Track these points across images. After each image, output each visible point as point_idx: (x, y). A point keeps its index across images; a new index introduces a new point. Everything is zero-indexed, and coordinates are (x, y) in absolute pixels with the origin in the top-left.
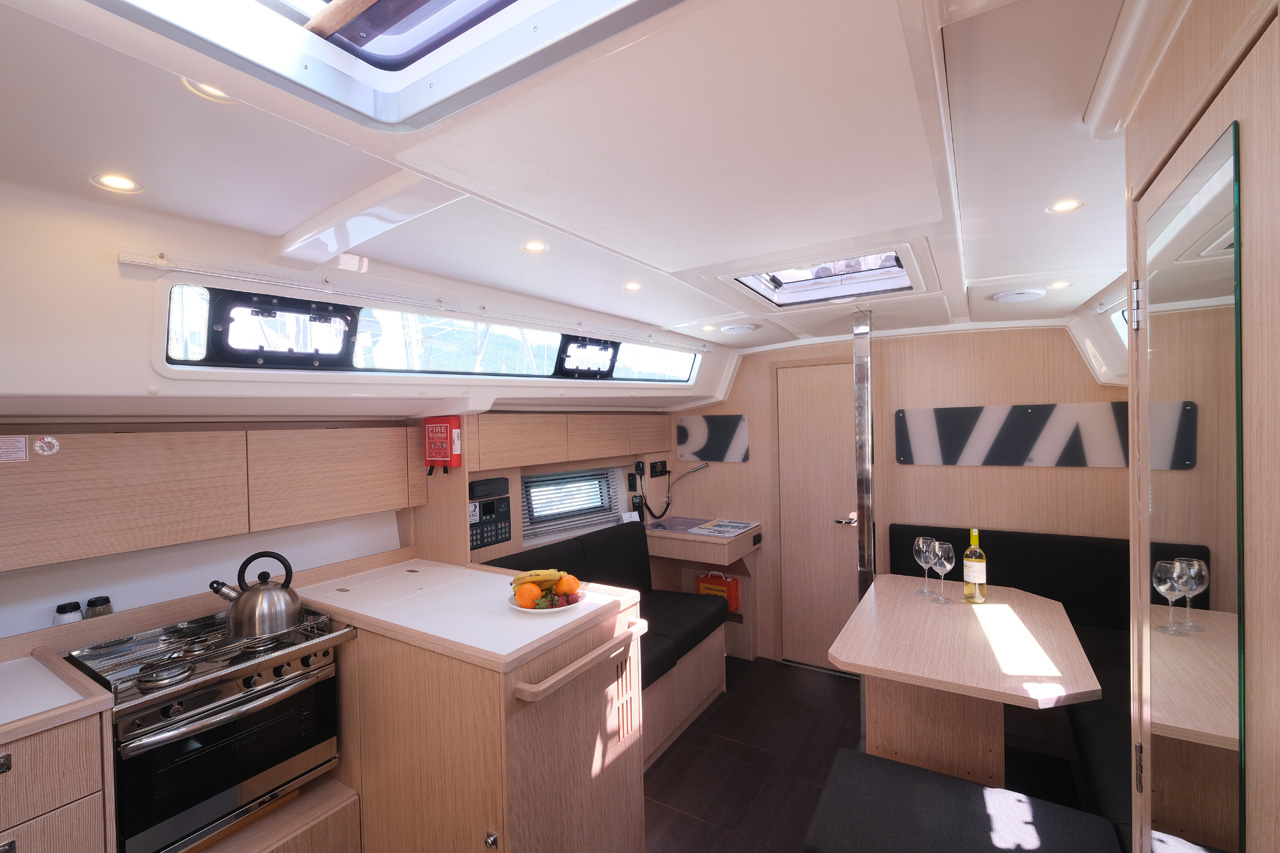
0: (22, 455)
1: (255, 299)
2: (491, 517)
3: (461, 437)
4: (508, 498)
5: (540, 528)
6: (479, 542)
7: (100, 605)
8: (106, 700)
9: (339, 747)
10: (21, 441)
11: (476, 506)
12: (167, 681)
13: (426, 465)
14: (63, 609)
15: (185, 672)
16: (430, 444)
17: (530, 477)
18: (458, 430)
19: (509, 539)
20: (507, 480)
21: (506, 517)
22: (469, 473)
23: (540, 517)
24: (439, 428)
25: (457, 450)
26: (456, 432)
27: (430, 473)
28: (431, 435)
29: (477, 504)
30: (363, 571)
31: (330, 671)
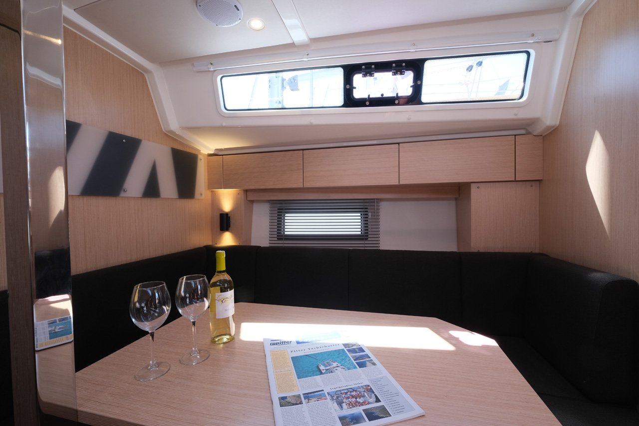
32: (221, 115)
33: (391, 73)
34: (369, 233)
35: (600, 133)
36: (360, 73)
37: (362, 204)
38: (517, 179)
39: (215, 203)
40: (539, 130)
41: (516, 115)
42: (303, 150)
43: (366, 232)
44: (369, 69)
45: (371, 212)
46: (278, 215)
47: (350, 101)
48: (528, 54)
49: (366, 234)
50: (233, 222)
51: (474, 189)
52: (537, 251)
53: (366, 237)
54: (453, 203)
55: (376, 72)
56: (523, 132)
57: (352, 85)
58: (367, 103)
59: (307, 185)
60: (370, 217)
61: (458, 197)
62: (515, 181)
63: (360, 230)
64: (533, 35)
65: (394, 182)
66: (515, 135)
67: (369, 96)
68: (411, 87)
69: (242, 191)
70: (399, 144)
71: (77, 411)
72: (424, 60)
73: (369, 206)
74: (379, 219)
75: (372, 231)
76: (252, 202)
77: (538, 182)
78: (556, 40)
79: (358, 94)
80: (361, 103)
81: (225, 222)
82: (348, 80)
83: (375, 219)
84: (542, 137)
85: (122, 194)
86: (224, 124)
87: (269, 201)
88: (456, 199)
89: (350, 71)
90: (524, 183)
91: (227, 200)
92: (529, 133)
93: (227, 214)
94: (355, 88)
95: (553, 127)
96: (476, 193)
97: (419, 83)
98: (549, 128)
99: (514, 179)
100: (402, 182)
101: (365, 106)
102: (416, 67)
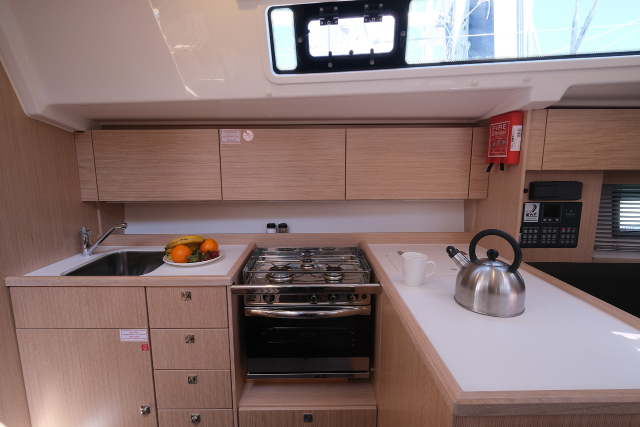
0: (239, 140)
1: (321, 9)
2: (553, 220)
3: (522, 134)
4: (581, 204)
5: (623, 242)
6: (535, 242)
7: (283, 227)
8: (227, 280)
9: (372, 363)
10: (238, 132)
11: (535, 207)
12: (279, 279)
13: (487, 162)
14: (270, 226)
15: (287, 277)
16: (492, 142)
17: (621, 187)
18: (520, 127)
19: (575, 245)
20: (581, 184)
21: (575, 222)
22: (527, 171)
23: (625, 231)
24: (502, 125)
25: (515, 146)
26: (516, 129)
27: (489, 170)
28: (494, 134)
29: (538, 205)
30: (426, 243)
31: (366, 309)
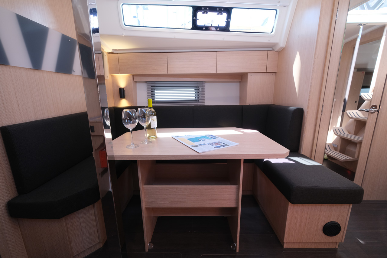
32: (123, 28)
33: (216, 13)
34: (200, 99)
35: (299, 52)
36: (201, 11)
37: (196, 84)
38: (267, 72)
39: (114, 82)
40: (277, 49)
41: (269, 41)
42: (167, 52)
43: (198, 98)
44: (206, 9)
45: (201, 88)
46: (151, 90)
47: (195, 27)
48: (276, 11)
49: (198, 100)
50: (126, 93)
51: (249, 76)
52: (272, 104)
53: (198, 101)
54: (238, 84)
55: (209, 12)
56: (271, 49)
57: (197, 18)
58: (204, 29)
59: (170, 72)
60: (200, 90)
61: (241, 80)
62: (266, 72)
63: (195, 97)
64: (279, 2)
65: (214, 72)
66: (268, 51)
67: (205, 24)
68: (225, 22)
69: (131, 76)
70: (217, 52)
71: (114, 156)
72: (232, 8)
73: (200, 85)
74: (205, 92)
75: (201, 98)
76: (136, 82)
77: (275, 73)
78: (288, 6)
79: (199, 23)
80: (200, 28)
81: (122, 93)
82: (195, 15)
83: (203, 92)
84: (278, 52)
85: (73, 73)
86: (124, 34)
87: (146, 82)
88: (240, 82)
89: (196, 9)
90: (270, 73)
91: (122, 81)
92: (273, 50)
93: (123, 89)
94: (198, 19)
95: (283, 48)
96: (250, 78)
97: (229, 20)
98: (281, 48)
99: (265, 72)
100: (218, 72)
101: (202, 30)
102: (228, 11)
